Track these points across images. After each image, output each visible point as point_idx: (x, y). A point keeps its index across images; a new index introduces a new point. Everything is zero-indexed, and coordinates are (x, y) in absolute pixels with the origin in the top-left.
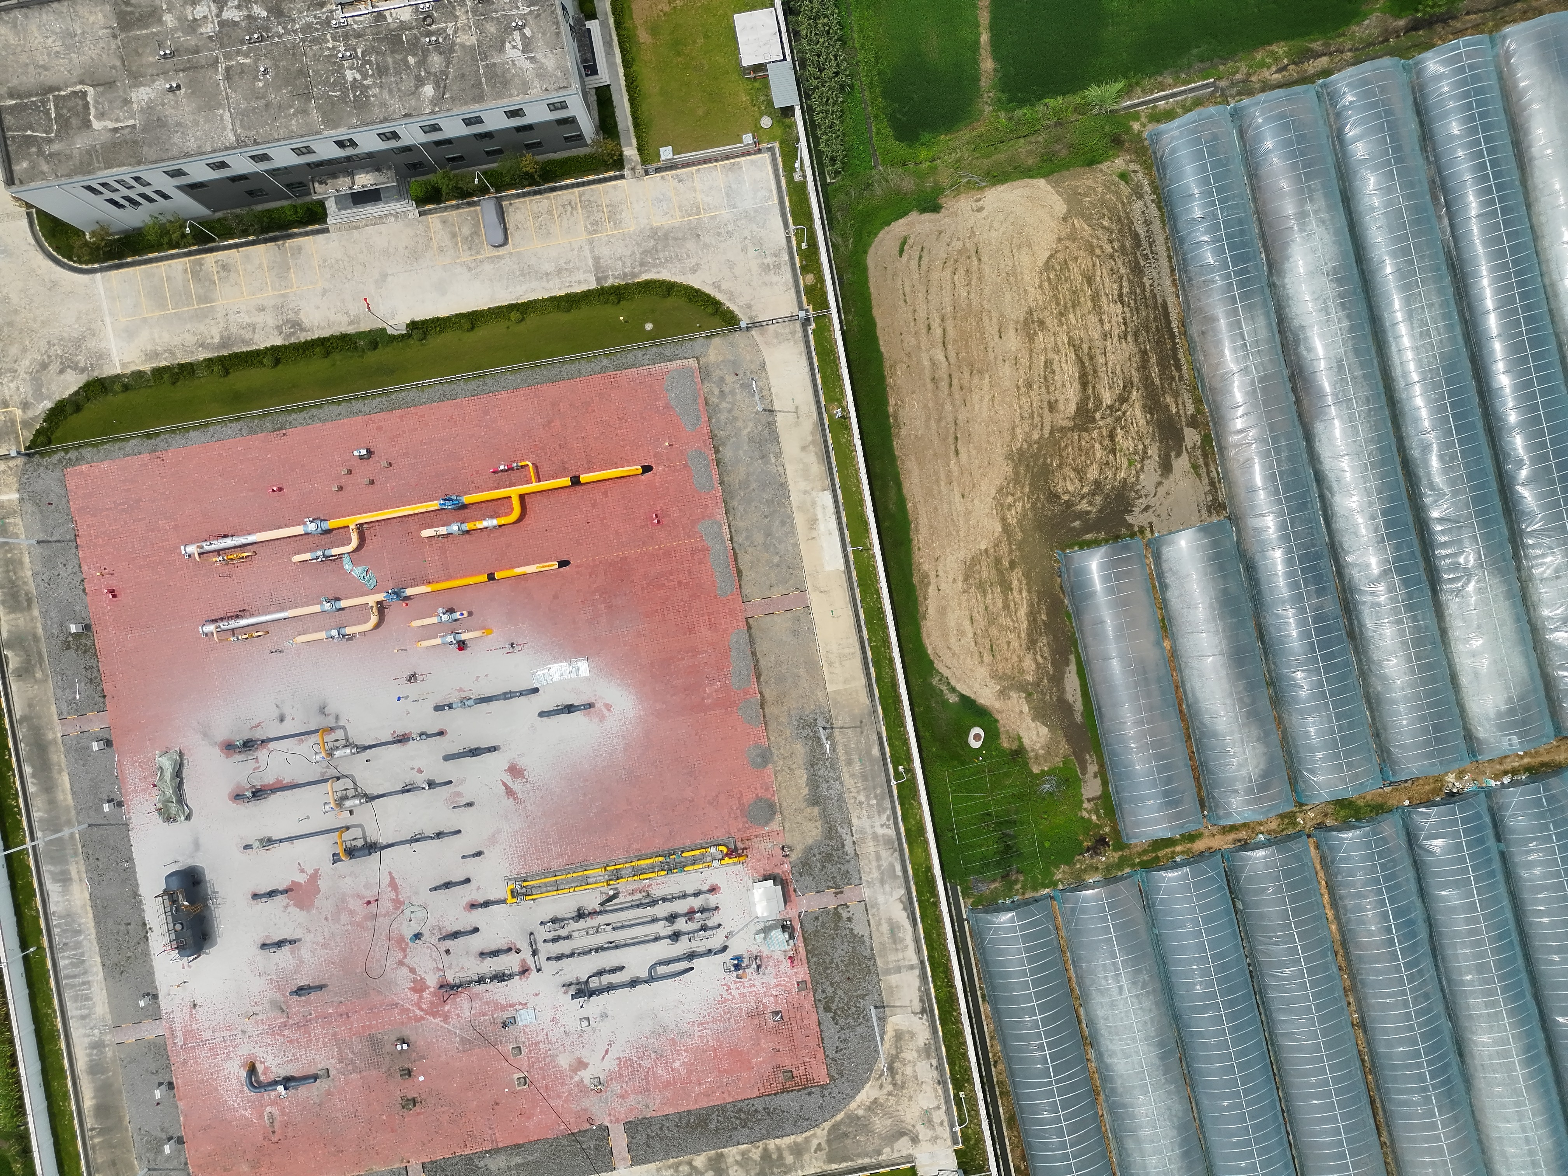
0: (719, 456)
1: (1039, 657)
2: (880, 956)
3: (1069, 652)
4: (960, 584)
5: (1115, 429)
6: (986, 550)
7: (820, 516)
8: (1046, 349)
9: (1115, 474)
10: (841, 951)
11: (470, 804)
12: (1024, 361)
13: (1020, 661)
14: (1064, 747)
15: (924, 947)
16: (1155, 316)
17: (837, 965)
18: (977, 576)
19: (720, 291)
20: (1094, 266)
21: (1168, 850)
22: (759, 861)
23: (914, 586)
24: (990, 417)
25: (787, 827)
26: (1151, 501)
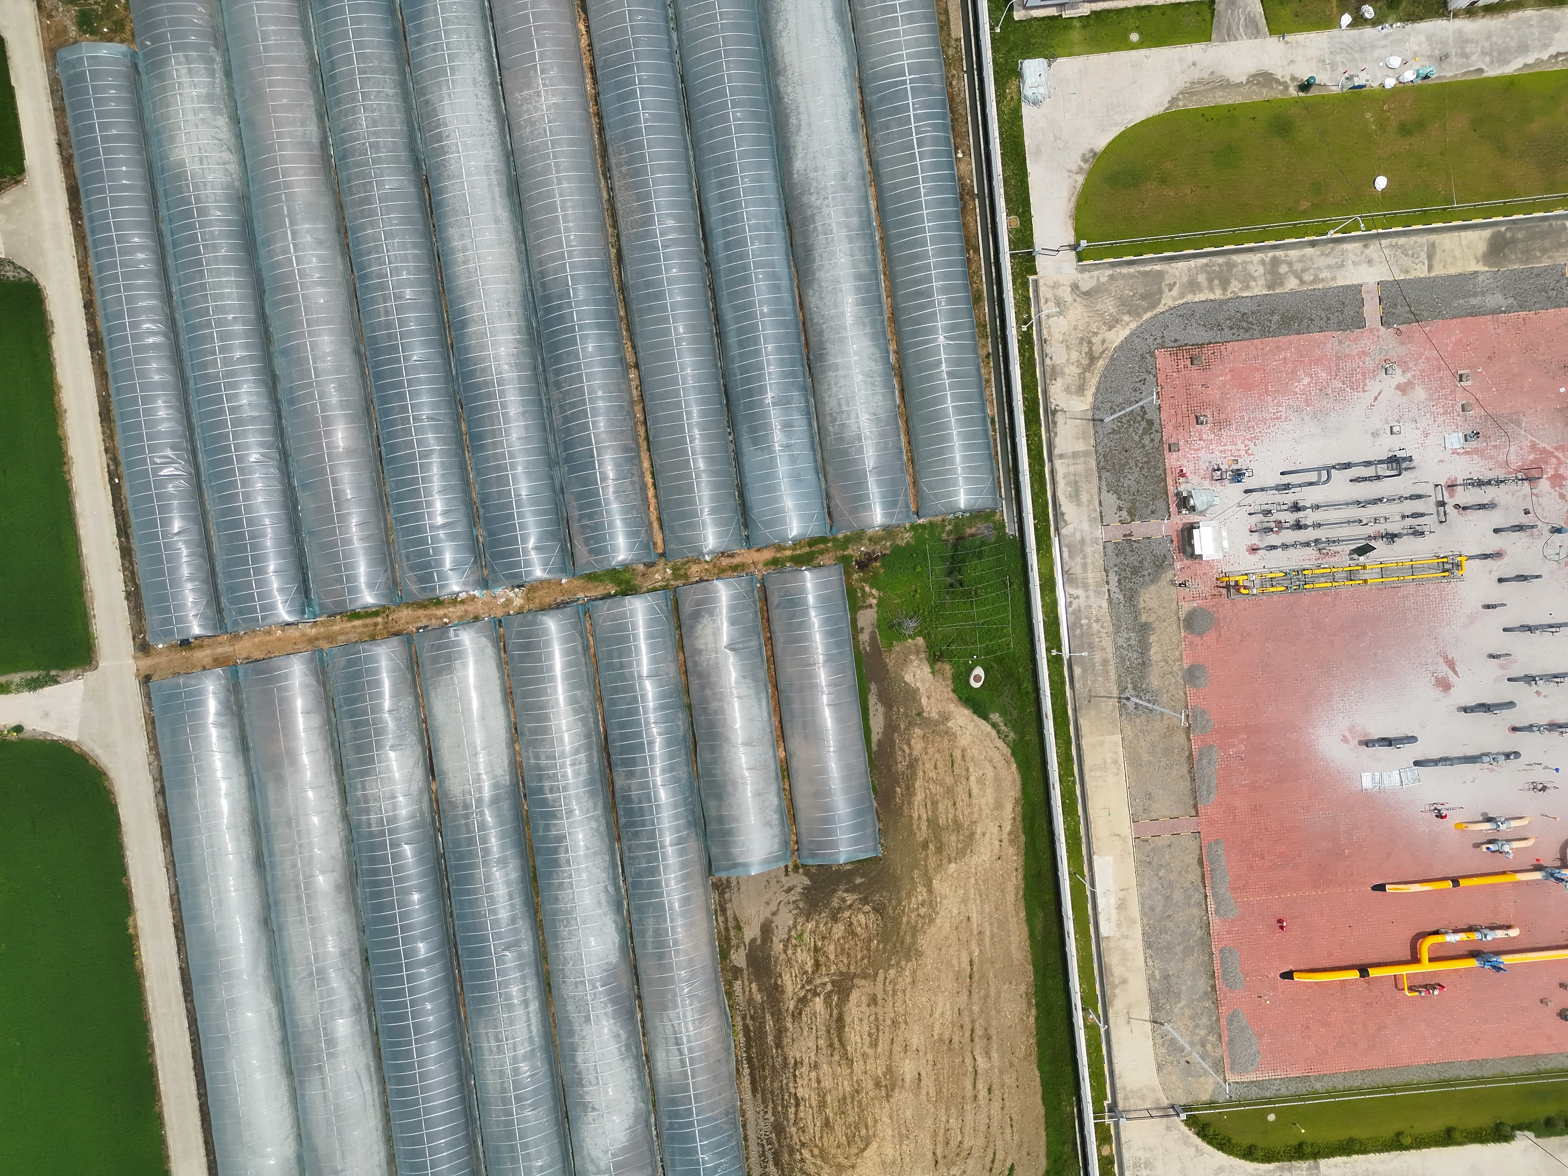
0: (1211, 982)
1: (907, 751)
2: (1091, 470)
3: (877, 753)
4: (979, 831)
5: (813, 972)
6: (950, 862)
7: (1114, 912)
8: (876, 1059)
9: (817, 927)
10: (1132, 478)
11: (1492, 656)
12: (897, 1048)
13: (926, 748)
14: (890, 661)
15: (1047, 476)
16: (765, 1080)
17: (1136, 465)
18: (961, 837)
19: (1197, 1146)
20: (821, 1137)
21: (799, 552)
22: (1204, 574)
23: (1025, 833)
24: (936, 995)
25: (1174, 605)
26: (782, 897)
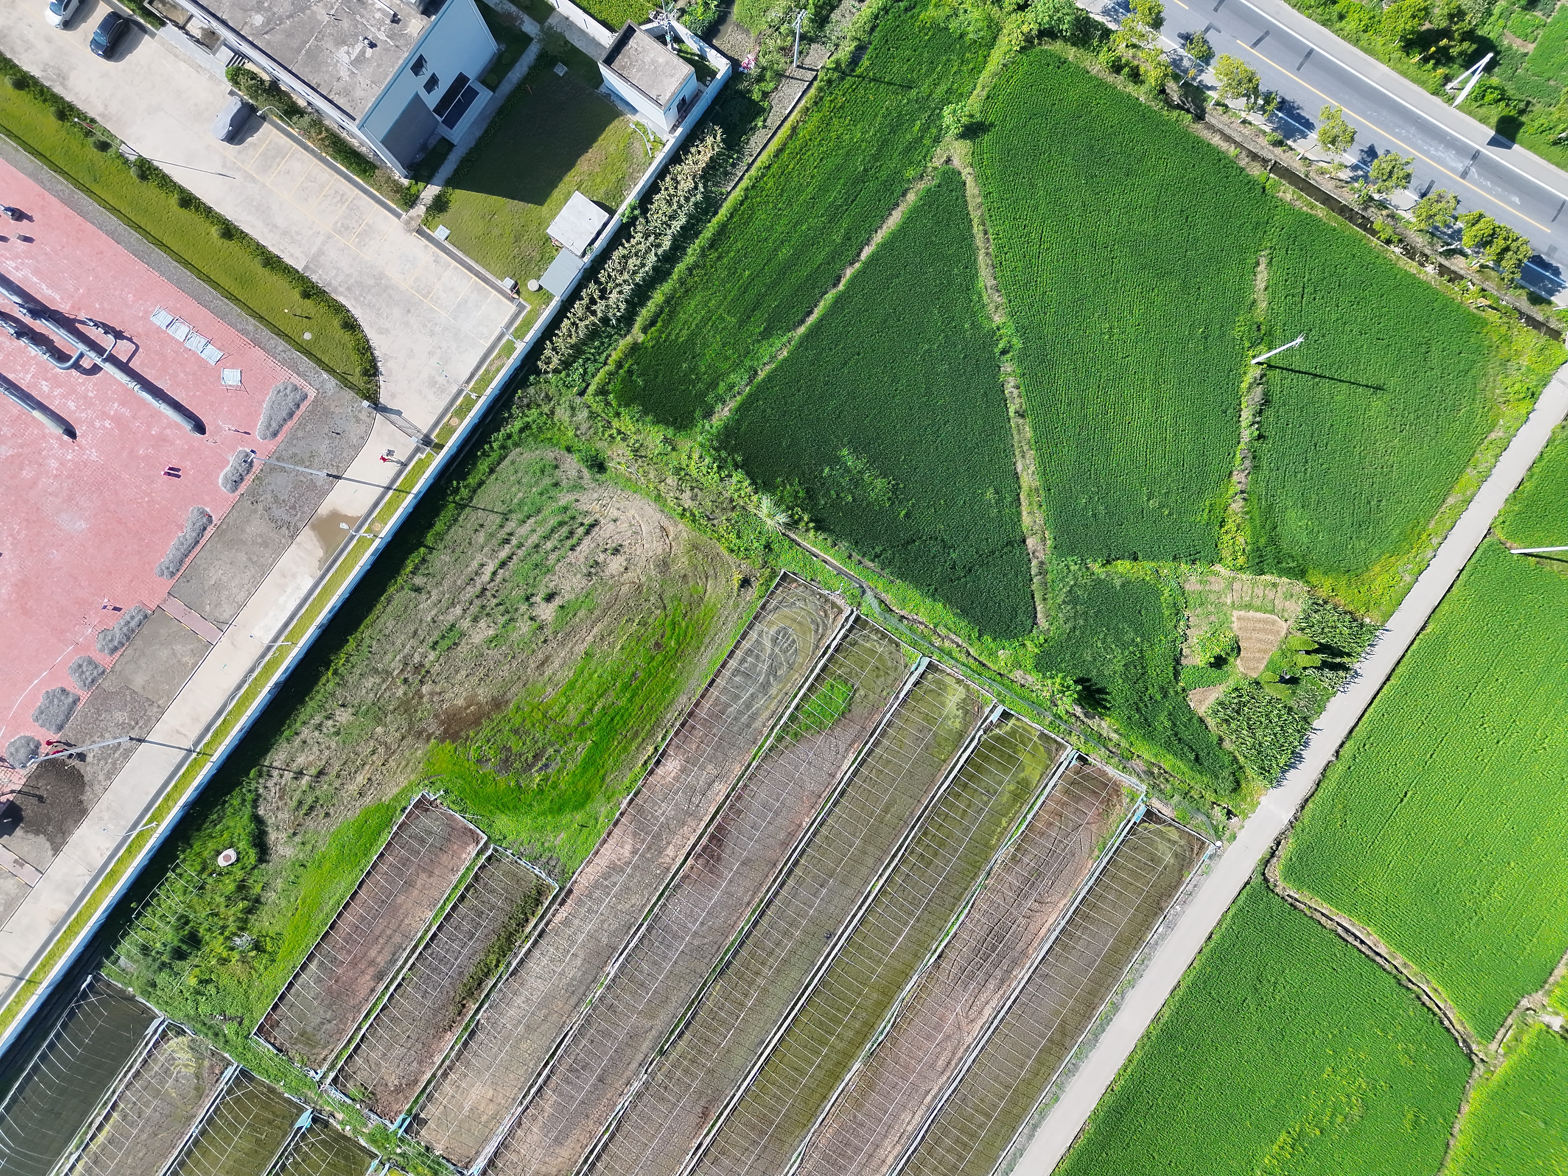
7: (289, 590)
19: (385, 363)
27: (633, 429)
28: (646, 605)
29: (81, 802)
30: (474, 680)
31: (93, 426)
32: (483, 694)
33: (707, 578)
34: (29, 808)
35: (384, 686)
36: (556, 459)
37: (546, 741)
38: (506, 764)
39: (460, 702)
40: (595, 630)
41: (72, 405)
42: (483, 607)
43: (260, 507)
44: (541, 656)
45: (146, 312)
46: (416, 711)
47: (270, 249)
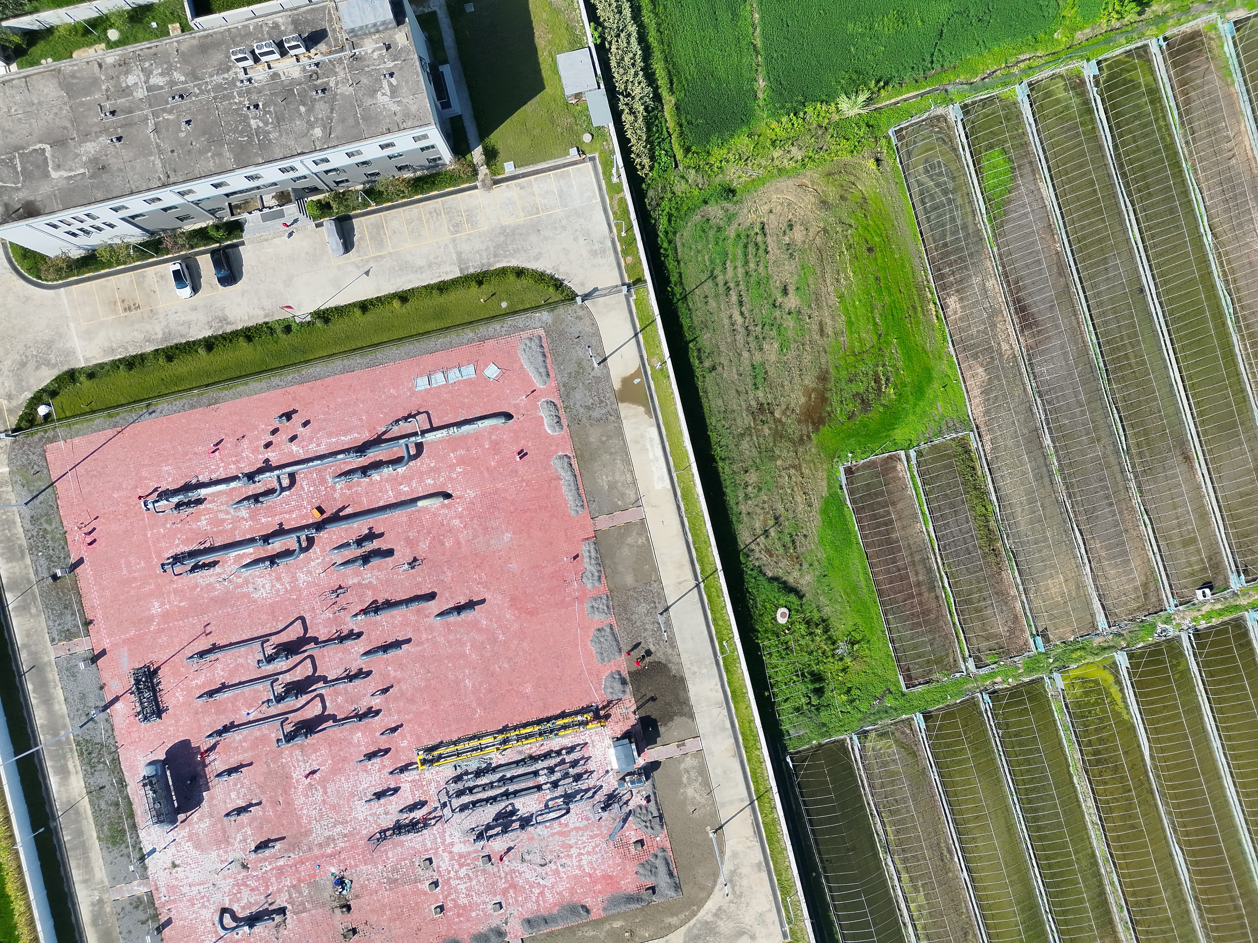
0: (566, 404)
2: (718, 791)
7: (649, 447)
15: (751, 783)
19: (559, 272)
22: (617, 723)
27: (725, 151)
28: (840, 235)
29: (675, 676)
30: (797, 380)
31: (453, 479)
32: (810, 380)
33: (854, 184)
34: (651, 710)
35: (755, 438)
36: (703, 216)
37: (872, 367)
38: (865, 404)
39: (803, 400)
40: (828, 281)
41: (430, 481)
42: (757, 338)
43: (584, 420)
44: (815, 327)
45: (410, 389)
46: (786, 431)
47: (432, 282)
